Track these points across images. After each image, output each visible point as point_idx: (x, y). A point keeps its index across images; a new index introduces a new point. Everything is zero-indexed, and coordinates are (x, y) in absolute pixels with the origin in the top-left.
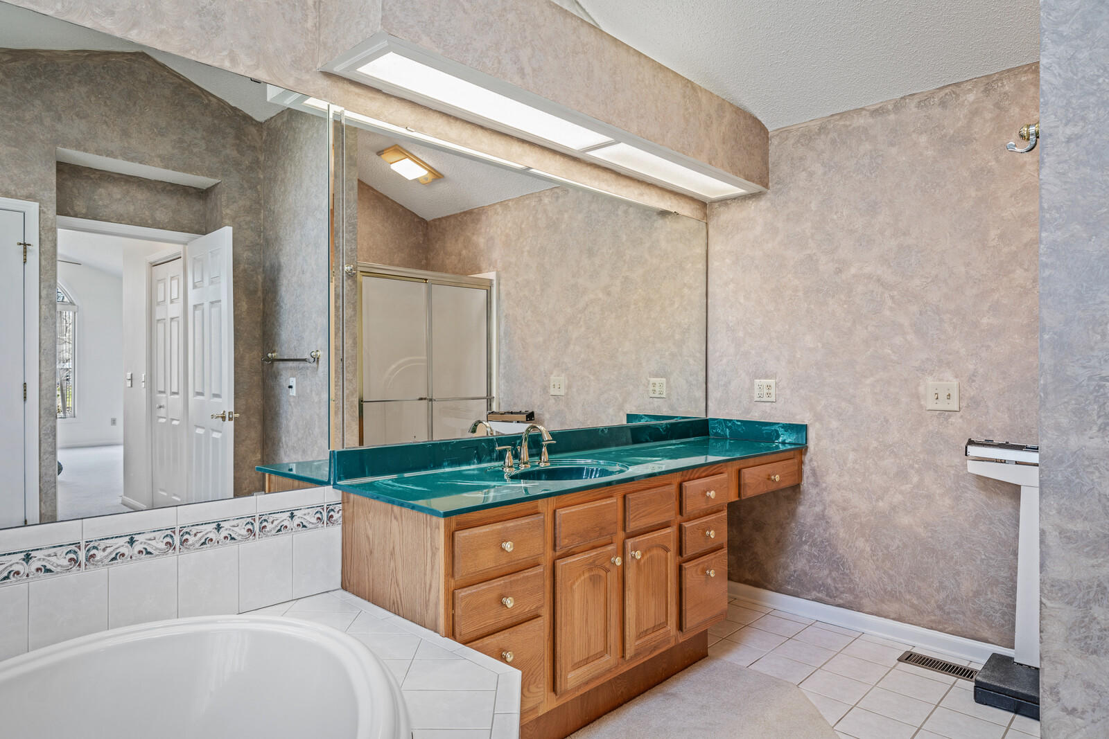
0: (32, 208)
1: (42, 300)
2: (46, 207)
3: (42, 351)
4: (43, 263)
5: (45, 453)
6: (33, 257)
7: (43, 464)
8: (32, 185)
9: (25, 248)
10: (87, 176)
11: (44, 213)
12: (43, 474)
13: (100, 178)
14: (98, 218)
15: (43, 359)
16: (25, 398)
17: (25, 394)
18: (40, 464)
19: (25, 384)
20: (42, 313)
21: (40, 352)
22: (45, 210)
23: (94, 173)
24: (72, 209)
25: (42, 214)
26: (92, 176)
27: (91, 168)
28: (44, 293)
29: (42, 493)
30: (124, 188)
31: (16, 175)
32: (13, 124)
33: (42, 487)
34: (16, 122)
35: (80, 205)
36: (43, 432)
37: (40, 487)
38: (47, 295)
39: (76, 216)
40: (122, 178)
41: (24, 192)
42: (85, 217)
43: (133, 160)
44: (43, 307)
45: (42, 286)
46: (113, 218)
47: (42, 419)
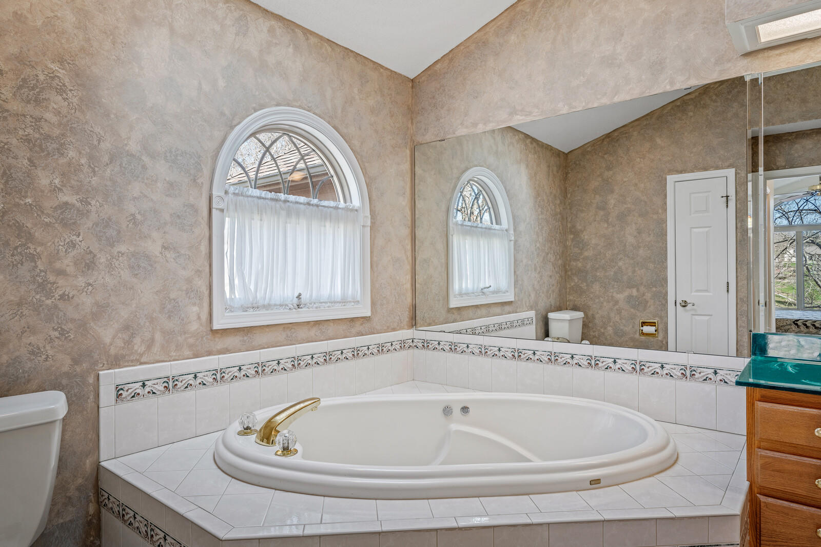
0: (731, 172)
1: (738, 230)
2: (740, 170)
3: (738, 262)
4: (738, 206)
5: (740, 327)
6: (732, 204)
7: (739, 333)
8: (732, 158)
9: (727, 199)
10: (786, 139)
11: (739, 173)
12: (739, 340)
13: (796, 138)
14: (795, 166)
15: (738, 267)
16: (728, 291)
17: (728, 289)
18: (737, 333)
19: (728, 283)
20: (738, 238)
21: (736, 263)
22: (740, 171)
23: (791, 135)
24: (775, 164)
25: (737, 175)
26: (790, 138)
27: (789, 133)
28: (739, 225)
29: (738, 352)
30: (816, 138)
31: (722, 154)
32: (721, 124)
33: (738, 348)
34: (723, 122)
35: (781, 161)
36: (739, 313)
37: (737, 348)
38: (741, 226)
39: (778, 169)
40: (813, 132)
41: (727, 164)
42: (784, 168)
43: (809, 119)
44: (739, 234)
45: (738, 221)
46: (806, 163)
47: (738, 305)
